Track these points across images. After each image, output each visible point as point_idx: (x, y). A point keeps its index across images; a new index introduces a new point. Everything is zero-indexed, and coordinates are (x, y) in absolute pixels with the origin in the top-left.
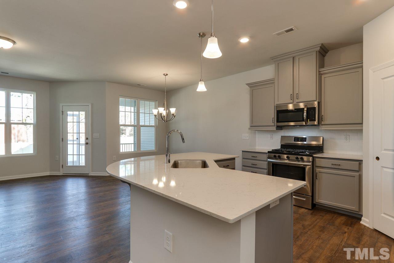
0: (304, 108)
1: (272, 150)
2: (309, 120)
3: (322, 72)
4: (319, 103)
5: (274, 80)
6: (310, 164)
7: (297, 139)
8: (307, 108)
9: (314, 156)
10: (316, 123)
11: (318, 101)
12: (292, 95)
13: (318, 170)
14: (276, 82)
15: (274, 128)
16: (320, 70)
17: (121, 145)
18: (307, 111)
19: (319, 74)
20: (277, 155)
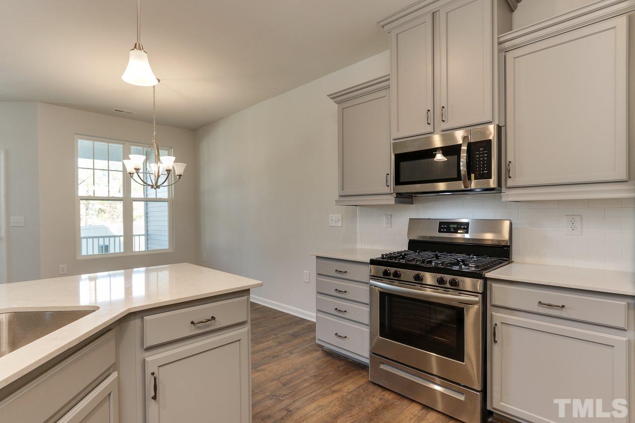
0: (460, 145)
1: (383, 255)
2: (473, 175)
3: (507, 45)
4: (499, 129)
5: (389, 80)
6: (477, 299)
7: (447, 226)
8: (470, 145)
9: (488, 275)
10: (492, 183)
11: (497, 122)
12: (431, 111)
13: (497, 316)
14: (393, 83)
15: (391, 200)
16: (502, 39)
17: (84, 241)
18: (469, 151)
19: (500, 51)
20: (392, 270)
